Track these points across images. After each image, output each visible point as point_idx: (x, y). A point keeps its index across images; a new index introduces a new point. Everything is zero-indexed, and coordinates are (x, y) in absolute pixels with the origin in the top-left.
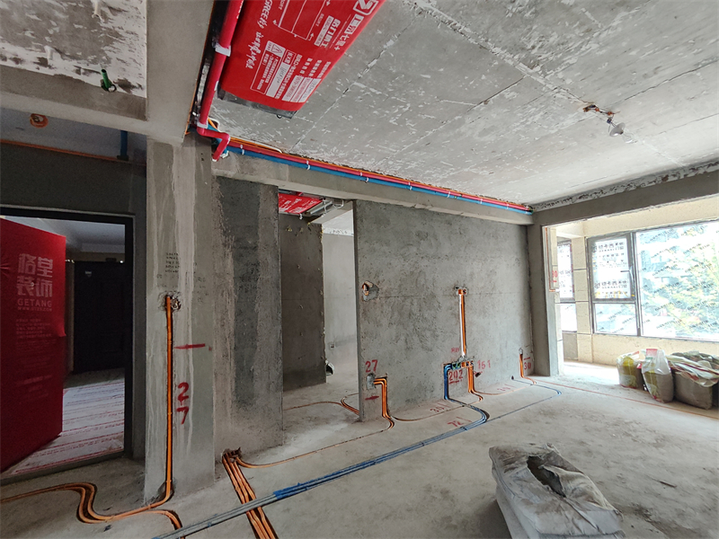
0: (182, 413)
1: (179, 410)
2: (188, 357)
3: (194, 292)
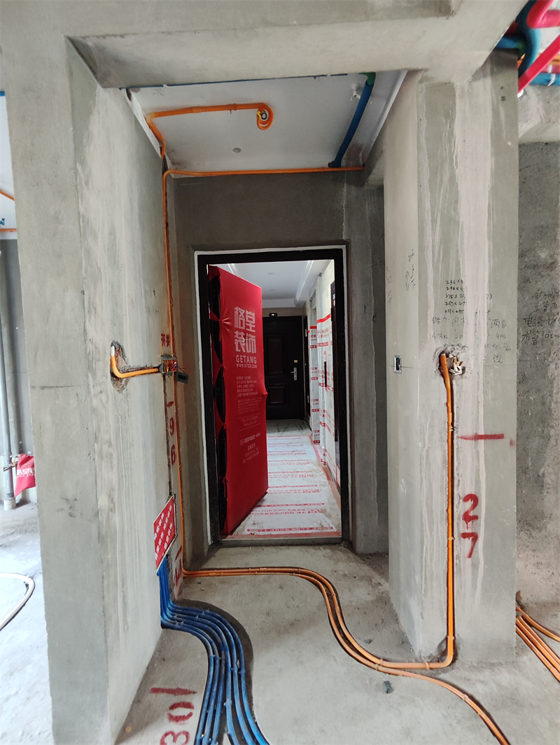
0: (468, 542)
1: (465, 536)
2: (478, 453)
3: (487, 346)
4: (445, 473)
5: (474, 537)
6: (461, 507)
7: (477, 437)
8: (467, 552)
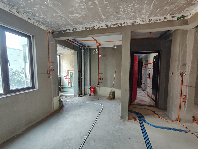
1: (183, 102)
2: (187, 89)
3: (190, 71)
4: (180, 91)
5: (185, 102)
6: (183, 97)
7: (187, 86)
8: (184, 104)
